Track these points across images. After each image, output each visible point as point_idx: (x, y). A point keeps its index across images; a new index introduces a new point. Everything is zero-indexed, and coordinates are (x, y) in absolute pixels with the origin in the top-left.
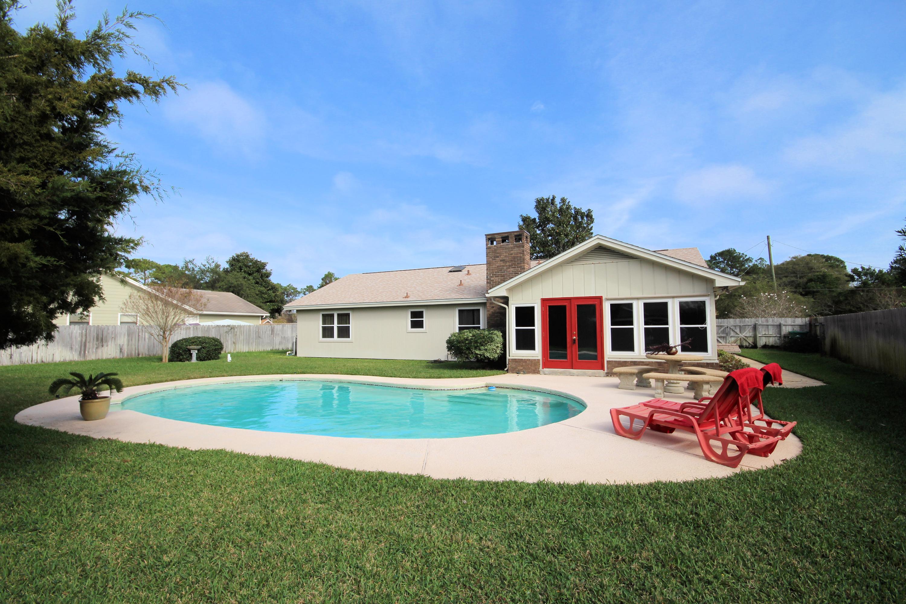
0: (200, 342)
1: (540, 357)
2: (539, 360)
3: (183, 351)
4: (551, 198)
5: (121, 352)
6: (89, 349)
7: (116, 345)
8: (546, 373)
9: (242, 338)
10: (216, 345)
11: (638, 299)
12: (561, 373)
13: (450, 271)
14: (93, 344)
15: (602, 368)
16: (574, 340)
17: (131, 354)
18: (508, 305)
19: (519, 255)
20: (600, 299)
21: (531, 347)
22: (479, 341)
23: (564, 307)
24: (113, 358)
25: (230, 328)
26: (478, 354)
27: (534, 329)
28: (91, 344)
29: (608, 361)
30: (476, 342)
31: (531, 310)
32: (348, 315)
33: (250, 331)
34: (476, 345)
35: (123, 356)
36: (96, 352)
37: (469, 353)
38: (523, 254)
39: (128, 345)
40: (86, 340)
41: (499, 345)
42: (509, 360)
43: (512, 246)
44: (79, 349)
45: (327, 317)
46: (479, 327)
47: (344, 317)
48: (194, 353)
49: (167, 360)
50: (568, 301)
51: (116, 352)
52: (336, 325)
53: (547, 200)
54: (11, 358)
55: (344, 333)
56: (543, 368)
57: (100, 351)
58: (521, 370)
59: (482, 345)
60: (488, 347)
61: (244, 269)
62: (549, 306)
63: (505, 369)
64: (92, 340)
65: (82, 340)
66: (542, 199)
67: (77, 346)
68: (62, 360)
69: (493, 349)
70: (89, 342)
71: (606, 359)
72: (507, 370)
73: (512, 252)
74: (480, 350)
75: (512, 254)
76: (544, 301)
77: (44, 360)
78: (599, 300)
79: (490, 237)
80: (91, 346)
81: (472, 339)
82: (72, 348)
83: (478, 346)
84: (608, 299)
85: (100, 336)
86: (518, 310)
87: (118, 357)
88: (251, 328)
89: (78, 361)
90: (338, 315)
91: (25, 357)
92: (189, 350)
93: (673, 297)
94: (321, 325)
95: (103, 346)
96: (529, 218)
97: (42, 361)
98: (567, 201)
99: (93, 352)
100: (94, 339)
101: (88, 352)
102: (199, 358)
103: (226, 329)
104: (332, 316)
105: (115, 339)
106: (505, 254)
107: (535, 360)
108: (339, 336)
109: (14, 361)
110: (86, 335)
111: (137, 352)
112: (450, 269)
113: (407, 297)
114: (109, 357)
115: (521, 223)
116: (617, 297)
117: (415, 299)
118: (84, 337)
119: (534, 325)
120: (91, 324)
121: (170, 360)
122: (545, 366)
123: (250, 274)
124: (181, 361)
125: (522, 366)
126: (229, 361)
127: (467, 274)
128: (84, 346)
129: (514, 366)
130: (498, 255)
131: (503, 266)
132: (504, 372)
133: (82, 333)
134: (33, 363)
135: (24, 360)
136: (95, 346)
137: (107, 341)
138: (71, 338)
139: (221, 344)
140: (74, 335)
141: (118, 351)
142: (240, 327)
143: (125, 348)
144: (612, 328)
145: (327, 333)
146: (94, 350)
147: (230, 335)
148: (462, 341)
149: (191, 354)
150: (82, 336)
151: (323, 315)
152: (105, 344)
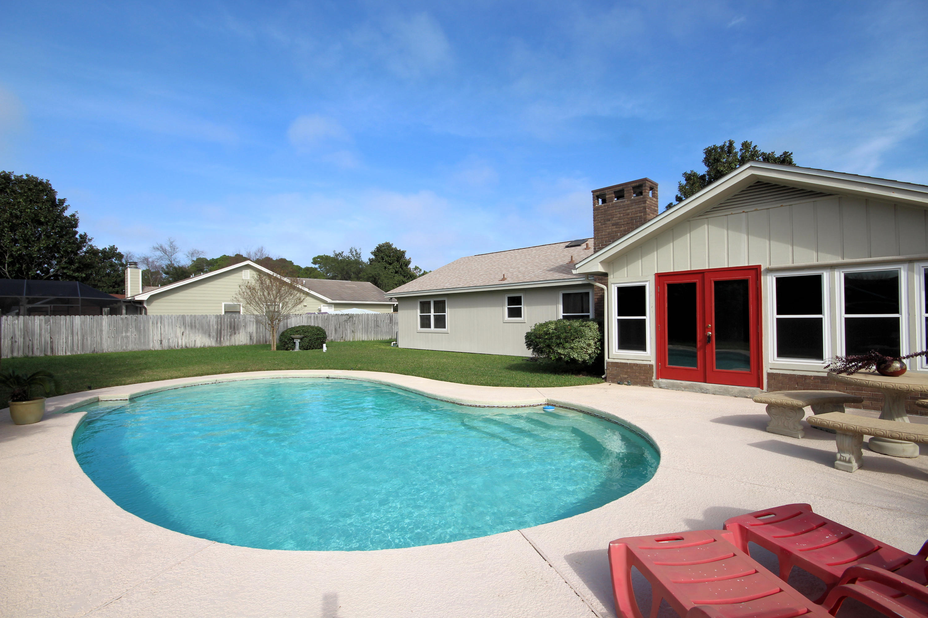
0: (303, 331)
1: (653, 362)
2: (651, 366)
3: (288, 340)
4: (727, 144)
5: (251, 339)
6: (224, 336)
7: (247, 333)
8: (663, 386)
9: (360, 327)
10: (318, 334)
11: (832, 267)
12: (686, 388)
13: (567, 247)
14: (227, 332)
15: (759, 384)
16: (710, 337)
17: (260, 341)
18: (607, 286)
19: (639, 215)
20: (756, 271)
21: (641, 345)
22: (563, 336)
23: (693, 286)
24: (244, 345)
25: (348, 317)
26: (560, 354)
27: (644, 320)
28: (226, 331)
29: (769, 374)
30: (558, 337)
31: (641, 290)
32: (444, 302)
33: (368, 320)
34: (558, 341)
35: (253, 343)
36: (230, 339)
37: (549, 351)
38: (645, 212)
39: (257, 332)
40: (221, 328)
41: (592, 342)
42: (608, 363)
43: (629, 202)
44: (216, 337)
45: (425, 306)
46: (588, 316)
47: (440, 306)
48: (297, 342)
49: (275, 348)
50: (700, 275)
51: (247, 339)
52: (432, 314)
53: (722, 148)
54: (161, 343)
55: (440, 322)
56: (657, 378)
57: (233, 338)
58: (625, 378)
59: (567, 342)
60: (575, 344)
61: (386, 258)
62: (669, 286)
63: (603, 376)
64: (226, 328)
65: (218, 328)
66: (715, 148)
67: (214, 334)
68: (202, 346)
69: (582, 348)
70: (224, 330)
71: (766, 370)
72: (605, 378)
73: (629, 211)
74: (564, 348)
75: (628, 214)
76: (660, 277)
77: (188, 345)
78: (753, 272)
79: (598, 193)
80: (226, 334)
81: (553, 333)
82: (210, 335)
83: (561, 343)
84: (770, 271)
85: (233, 324)
86: (622, 291)
87: (248, 344)
88: (370, 317)
89: (215, 347)
90: (435, 303)
91: (173, 343)
92: (293, 339)
93: (911, 261)
94: (419, 313)
95: (235, 334)
96: (695, 175)
97: (186, 347)
98: (753, 145)
99: (227, 339)
100: (227, 327)
101: (224, 339)
102: (302, 347)
103: (344, 318)
104: (429, 303)
105: (245, 327)
106: (618, 215)
107: (645, 365)
108: (436, 327)
109: (163, 346)
110: (221, 324)
111: (264, 339)
112: (567, 244)
113: (504, 279)
114: (241, 343)
115: (684, 182)
116: (790, 264)
117: (511, 282)
118: (219, 325)
119: (644, 314)
120: (241, 313)
121: (278, 348)
122: (662, 374)
123: (390, 264)
124: (287, 349)
125: (626, 373)
126: (324, 351)
127: (585, 249)
128: (219, 333)
129: (615, 372)
130: (609, 217)
131: (616, 232)
132: (600, 379)
133: (217, 322)
134: (179, 348)
135: (172, 345)
136: (229, 334)
137: (238, 329)
138: (209, 326)
139: (325, 333)
140: (211, 323)
141: (249, 338)
142: (358, 315)
143: (254, 335)
144: (778, 320)
145: (425, 323)
146: (229, 338)
147: (349, 324)
148: (540, 335)
149: (295, 343)
150: (218, 325)
151: (421, 302)
152: (237, 332)
